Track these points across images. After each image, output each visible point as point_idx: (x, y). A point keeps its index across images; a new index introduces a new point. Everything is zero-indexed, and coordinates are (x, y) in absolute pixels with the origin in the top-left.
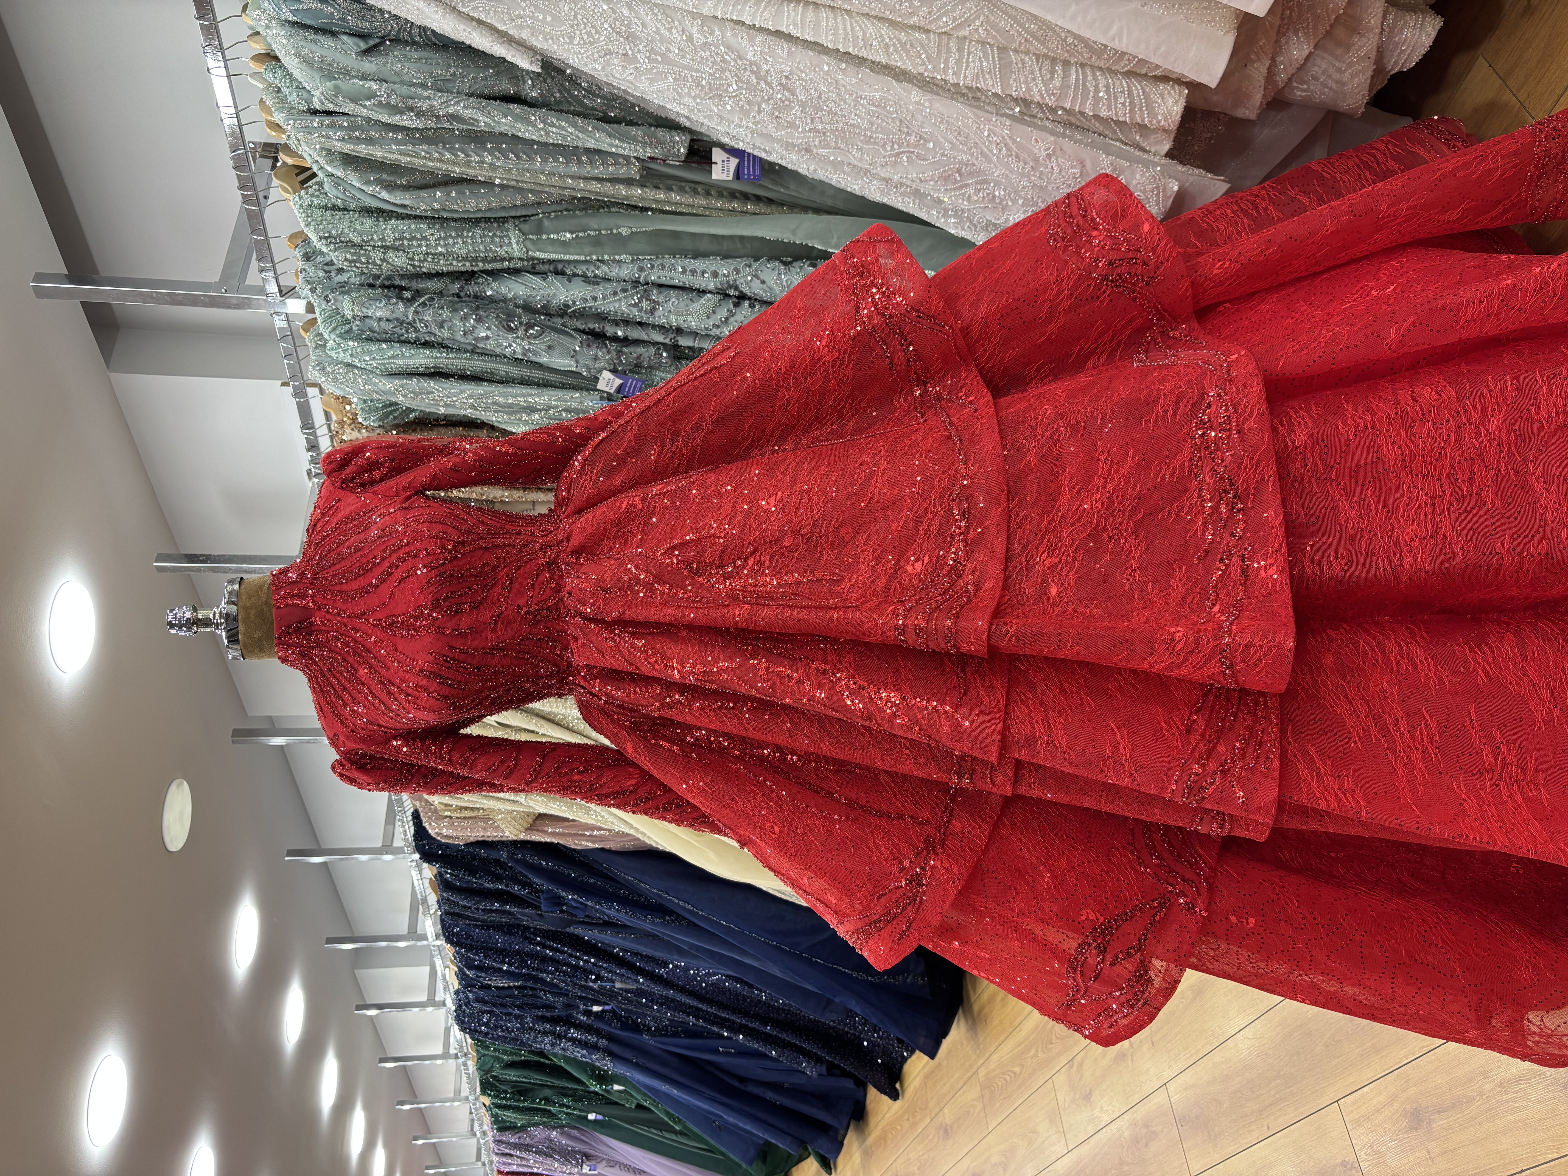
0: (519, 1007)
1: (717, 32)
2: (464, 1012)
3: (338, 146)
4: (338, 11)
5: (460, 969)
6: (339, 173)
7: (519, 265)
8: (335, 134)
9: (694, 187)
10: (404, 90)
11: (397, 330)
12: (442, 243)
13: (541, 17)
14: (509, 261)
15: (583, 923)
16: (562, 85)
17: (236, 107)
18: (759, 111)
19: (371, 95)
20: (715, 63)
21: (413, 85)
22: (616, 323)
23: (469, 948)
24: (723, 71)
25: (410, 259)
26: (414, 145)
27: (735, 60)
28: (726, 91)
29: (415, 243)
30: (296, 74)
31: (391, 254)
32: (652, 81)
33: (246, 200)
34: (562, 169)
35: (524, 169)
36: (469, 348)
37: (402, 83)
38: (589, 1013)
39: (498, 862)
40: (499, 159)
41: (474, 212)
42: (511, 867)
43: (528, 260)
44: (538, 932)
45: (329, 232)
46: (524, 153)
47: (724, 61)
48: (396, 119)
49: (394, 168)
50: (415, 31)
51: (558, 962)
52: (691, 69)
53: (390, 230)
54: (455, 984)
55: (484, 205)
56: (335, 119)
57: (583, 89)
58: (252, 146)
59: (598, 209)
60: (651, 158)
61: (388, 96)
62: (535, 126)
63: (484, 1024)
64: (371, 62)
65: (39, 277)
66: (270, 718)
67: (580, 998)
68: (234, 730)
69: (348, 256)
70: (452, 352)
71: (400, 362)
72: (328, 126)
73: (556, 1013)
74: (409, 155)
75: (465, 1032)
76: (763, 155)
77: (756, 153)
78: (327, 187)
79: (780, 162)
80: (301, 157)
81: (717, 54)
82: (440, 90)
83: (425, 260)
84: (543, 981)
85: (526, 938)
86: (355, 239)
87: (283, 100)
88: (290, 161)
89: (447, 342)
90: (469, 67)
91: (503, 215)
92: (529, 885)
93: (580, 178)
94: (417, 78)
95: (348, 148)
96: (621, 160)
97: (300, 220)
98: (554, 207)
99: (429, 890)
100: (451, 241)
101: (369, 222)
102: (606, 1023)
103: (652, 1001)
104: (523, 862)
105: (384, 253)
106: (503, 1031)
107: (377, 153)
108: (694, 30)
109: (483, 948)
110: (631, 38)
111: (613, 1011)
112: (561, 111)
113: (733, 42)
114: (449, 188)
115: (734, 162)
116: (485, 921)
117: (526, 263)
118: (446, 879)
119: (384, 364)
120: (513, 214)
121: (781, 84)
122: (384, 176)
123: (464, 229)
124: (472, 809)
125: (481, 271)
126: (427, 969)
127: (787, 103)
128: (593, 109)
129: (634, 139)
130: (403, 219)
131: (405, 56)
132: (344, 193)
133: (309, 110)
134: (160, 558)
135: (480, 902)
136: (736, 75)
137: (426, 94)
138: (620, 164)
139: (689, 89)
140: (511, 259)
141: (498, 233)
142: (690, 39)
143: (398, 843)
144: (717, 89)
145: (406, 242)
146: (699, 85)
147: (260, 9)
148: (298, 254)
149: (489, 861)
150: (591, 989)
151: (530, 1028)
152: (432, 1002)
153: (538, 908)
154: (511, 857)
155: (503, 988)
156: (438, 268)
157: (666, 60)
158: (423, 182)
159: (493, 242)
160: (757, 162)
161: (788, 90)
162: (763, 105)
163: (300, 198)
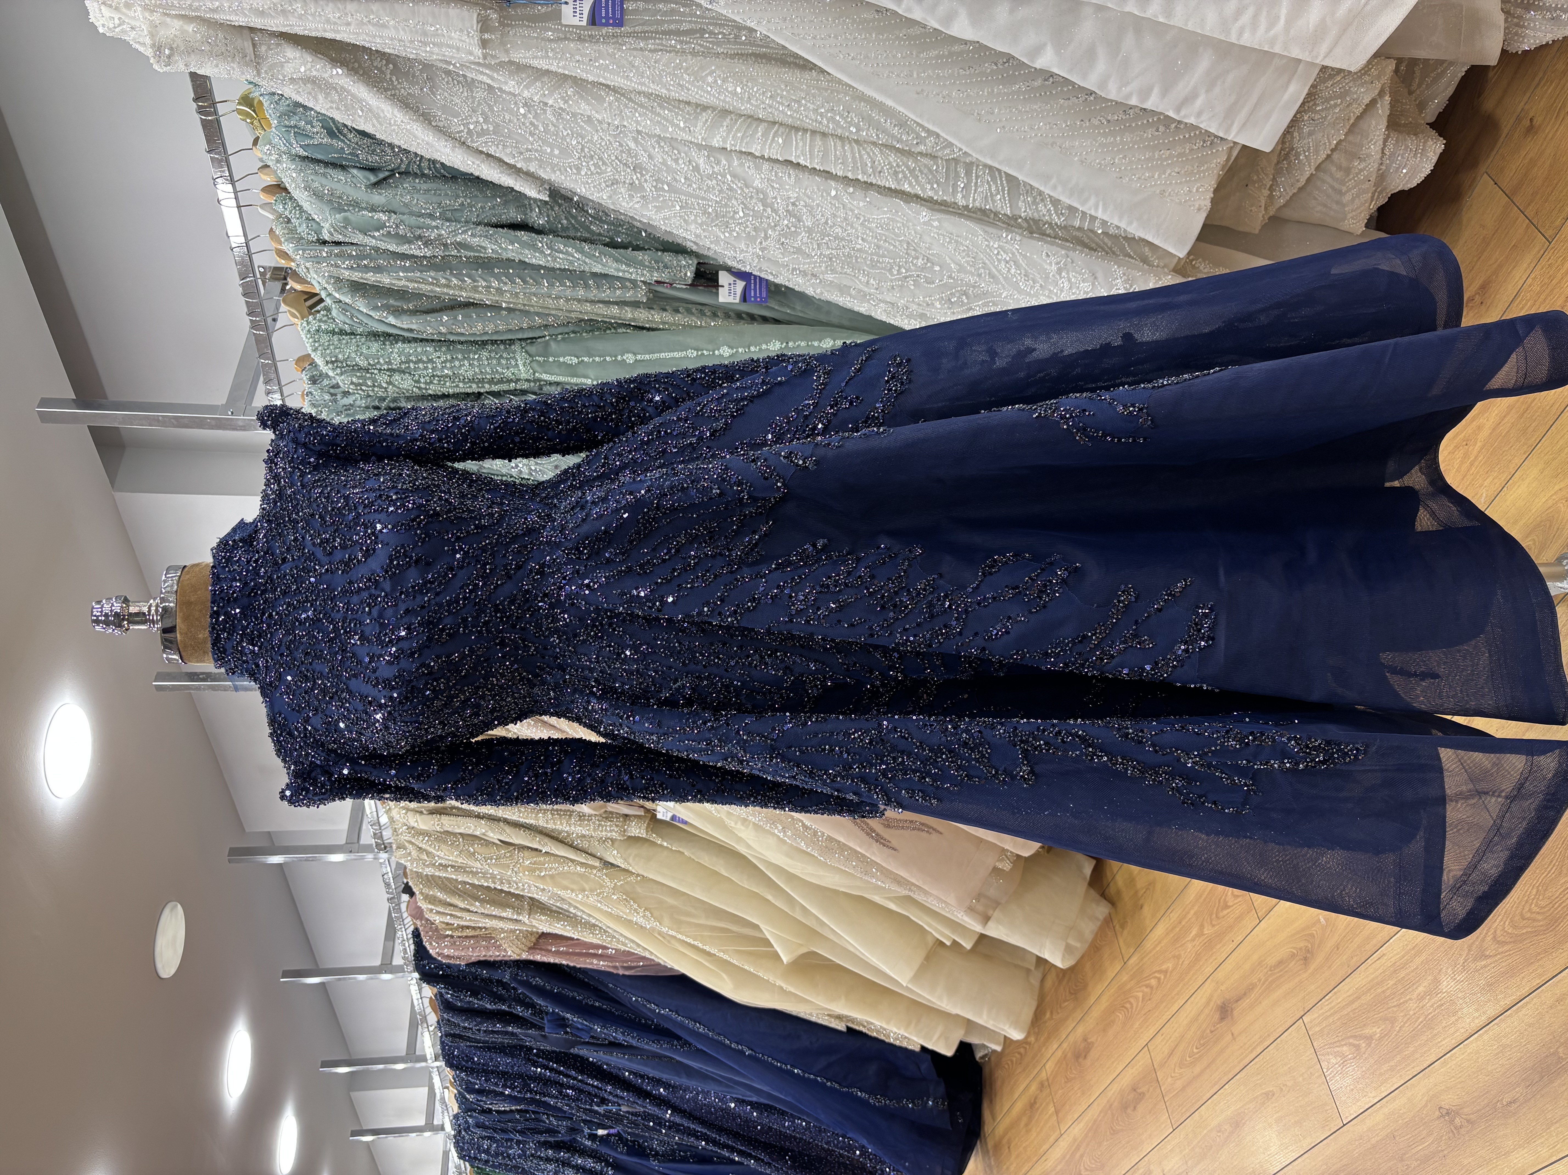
0: (521, 1132)
1: (724, 162)
2: (464, 1138)
3: (346, 274)
4: (349, 146)
5: (459, 1092)
6: (347, 299)
7: (525, 386)
8: (344, 263)
9: (701, 309)
10: (413, 220)
12: (448, 365)
13: (549, 150)
14: (516, 383)
15: (588, 1043)
16: (569, 212)
17: (245, 235)
18: (766, 238)
19: (380, 226)
20: (721, 191)
21: (421, 215)
23: (470, 1071)
24: (729, 199)
25: (416, 382)
26: (421, 272)
27: (741, 188)
28: (733, 218)
29: (421, 365)
30: (306, 206)
31: (397, 377)
32: (659, 209)
33: (254, 325)
34: (569, 293)
35: (530, 294)
37: (411, 214)
38: (593, 1137)
39: (500, 982)
40: (506, 284)
41: (481, 335)
42: (514, 988)
43: (536, 381)
44: (542, 1053)
45: (336, 357)
46: (531, 278)
47: (731, 189)
48: (404, 249)
49: (402, 294)
50: (425, 164)
51: (562, 1085)
52: (697, 197)
53: (396, 353)
54: (455, 1108)
55: (490, 328)
56: (344, 248)
57: (590, 215)
58: (262, 270)
59: (605, 331)
60: (658, 282)
61: (397, 226)
62: (542, 252)
63: (485, 1151)
64: (380, 194)
65: (44, 403)
66: (269, 833)
67: (585, 1121)
68: (231, 849)
69: (354, 380)
72: (337, 255)
73: (559, 1138)
74: (416, 282)
75: (465, 1160)
76: (770, 278)
77: (763, 275)
78: (334, 313)
79: (787, 284)
80: (309, 283)
81: (724, 183)
82: (448, 220)
83: (431, 382)
84: (546, 1105)
85: (529, 1060)
86: (361, 363)
87: (293, 231)
88: (298, 287)
90: (476, 196)
91: (510, 337)
92: (531, 1005)
93: (586, 301)
94: (425, 209)
95: (356, 276)
96: (628, 284)
97: (308, 345)
98: (560, 330)
99: (429, 1010)
100: (457, 363)
101: (375, 346)
102: (612, 1148)
103: (660, 1124)
104: (526, 984)
105: (390, 376)
106: (504, 1158)
107: (386, 280)
108: (701, 161)
109: (484, 1071)
110: (637, 168)
111: (618, 1135)
112: (568, 237)
113: (739, 170)
114: (455, 312)
115: (741, 285)
116: (487, 1042)
117: (532, 384)
118: (446, 1000)
120: (520, 336)
121: (787, 211)
122: (391, 302)
123: (470, 351)
124: (474, 928)
125: (487, 392)
126: (427, 1089)
127: (793, 229)
128: (600, 234)
129: (642, 264)
130: (409, 342)
131: (414, 188)
132: (352, 318)
133: (318, 240)
134: (160, 677)
135: (481, 1023)
136: (742, 203)
137: (434, 224)
138: (627, 287)
139: (696, 216)
140: (517, 381)
141: (505, 355)
142: (697, 169)
143: (398, 961)
144: (723, 216)
145: (412, 365)
146: (705, 212)
147: (270, 144)
148: (305, 377)
149: (491, 981)
150: (596, 1112)
151: (532, 1155)
152: (430, 1126)
153: (541, 1028)
154: (514, 978)
155: (505, 1112)
156: (445, 391)
157: (672, 189)
158: (429, 307)
159: (499, 364)
160: (764, 284)
161: (795, 216)
162: (770, 232)
163: (308, 323)
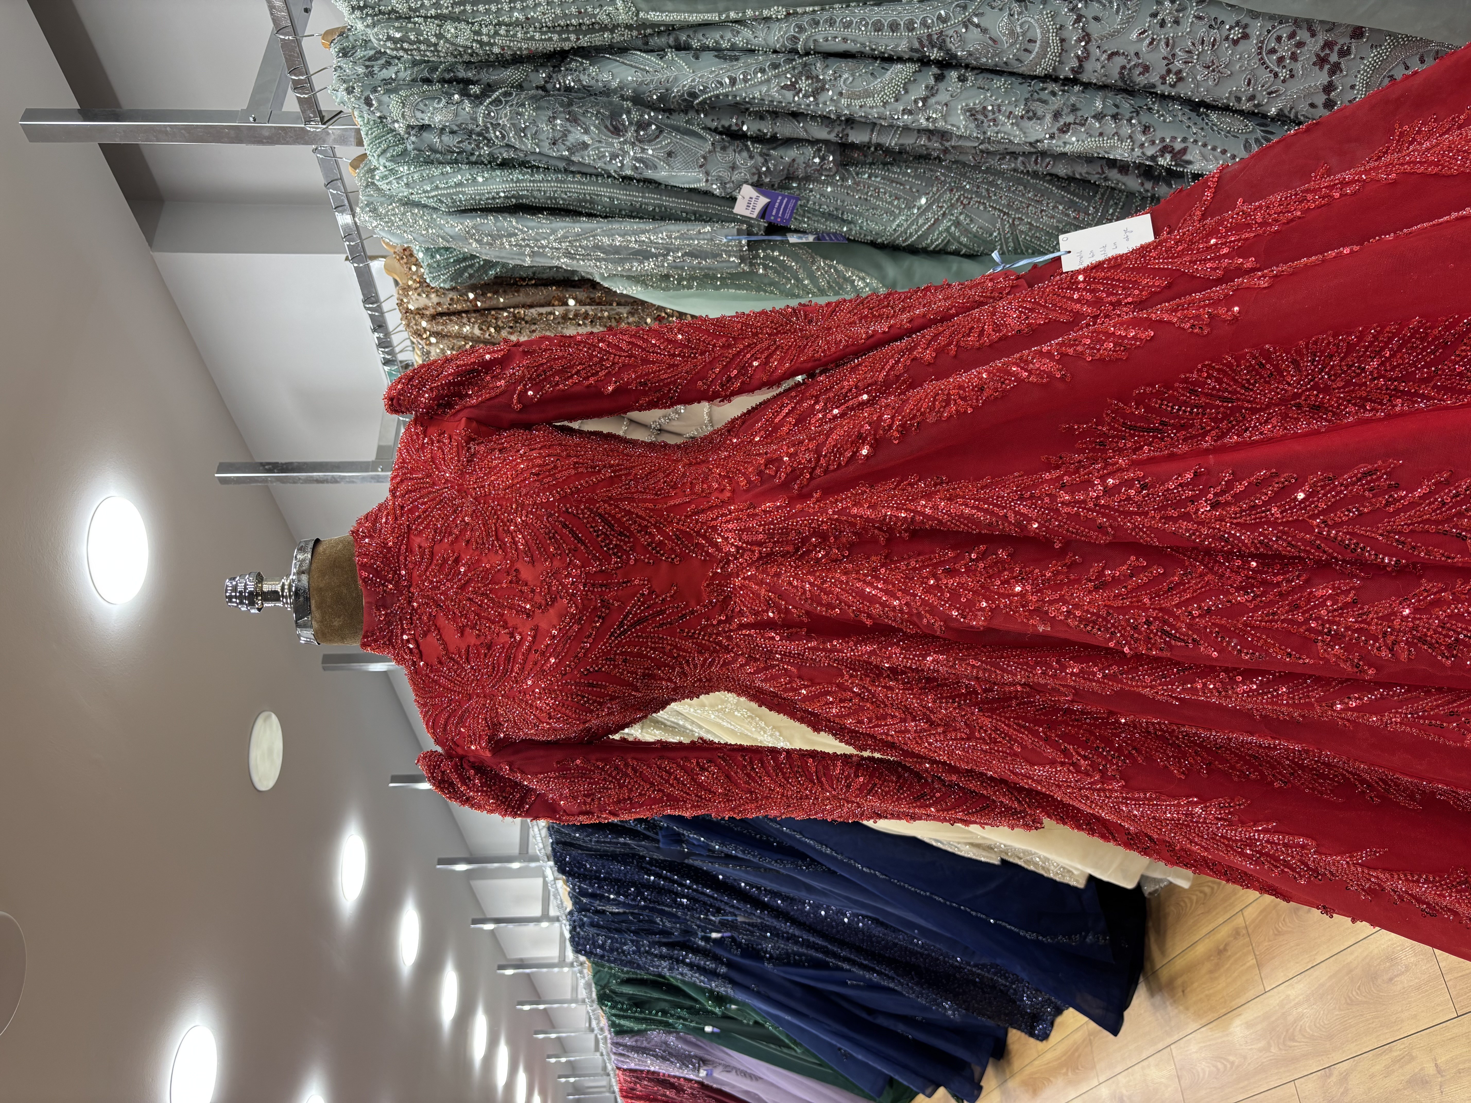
0: (635, 933)
2: (579, 933)
5: (573, 893)
7: (626, 36)
11: (465, 145)
15: (703, 856)
22: (761, 116)
23: (583, 877)
25: (476, 33)
31: (449, 27)
36: (562, 165)
38: (707, 939)
43: (638, 26)
51: (676, 894)
54: (569, 905)
63: (600, 947)
65: (32, 114)
67: (699, 926)
69: (392, 34)
70: (538, 172)
71: (470, 190)
73: (673, 938)
75: (580, 954)
83: (496, 33)
84: (660, 911)
85: (642, 868)
89: (530, 158)
102: (726, 950)
103: (777, 935)
105: (440, 26)
106: (619, 954)
109: (596, 878)
111: (732, 937)
116: (599, 850)
117: (635, 33)
119: (449, 195)
125: (574, 49)
134: (225, 468)
135: (592, 834)
140: (614, 27)
148: (334, 51)
150: (711, 920)
151: (647, 952)
152: (546, 916)
153: (655, 841)
155: (618, 913)
156: (515, 47)
